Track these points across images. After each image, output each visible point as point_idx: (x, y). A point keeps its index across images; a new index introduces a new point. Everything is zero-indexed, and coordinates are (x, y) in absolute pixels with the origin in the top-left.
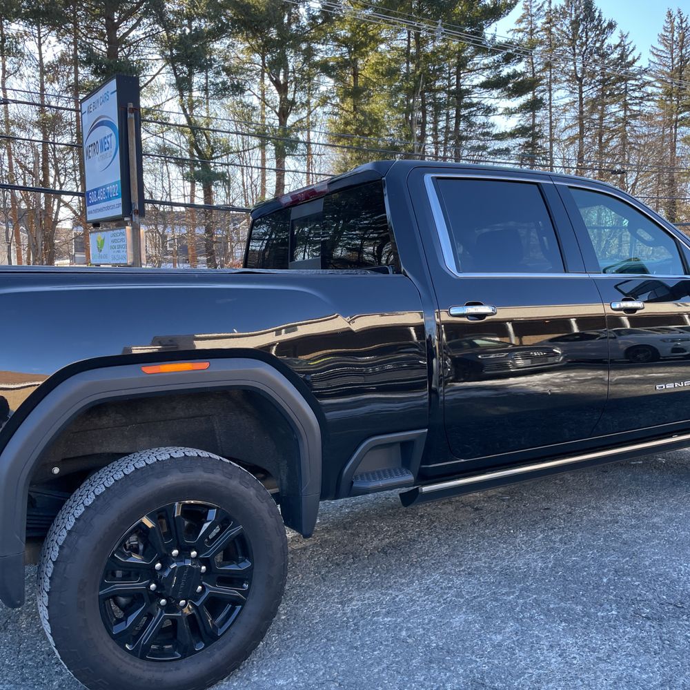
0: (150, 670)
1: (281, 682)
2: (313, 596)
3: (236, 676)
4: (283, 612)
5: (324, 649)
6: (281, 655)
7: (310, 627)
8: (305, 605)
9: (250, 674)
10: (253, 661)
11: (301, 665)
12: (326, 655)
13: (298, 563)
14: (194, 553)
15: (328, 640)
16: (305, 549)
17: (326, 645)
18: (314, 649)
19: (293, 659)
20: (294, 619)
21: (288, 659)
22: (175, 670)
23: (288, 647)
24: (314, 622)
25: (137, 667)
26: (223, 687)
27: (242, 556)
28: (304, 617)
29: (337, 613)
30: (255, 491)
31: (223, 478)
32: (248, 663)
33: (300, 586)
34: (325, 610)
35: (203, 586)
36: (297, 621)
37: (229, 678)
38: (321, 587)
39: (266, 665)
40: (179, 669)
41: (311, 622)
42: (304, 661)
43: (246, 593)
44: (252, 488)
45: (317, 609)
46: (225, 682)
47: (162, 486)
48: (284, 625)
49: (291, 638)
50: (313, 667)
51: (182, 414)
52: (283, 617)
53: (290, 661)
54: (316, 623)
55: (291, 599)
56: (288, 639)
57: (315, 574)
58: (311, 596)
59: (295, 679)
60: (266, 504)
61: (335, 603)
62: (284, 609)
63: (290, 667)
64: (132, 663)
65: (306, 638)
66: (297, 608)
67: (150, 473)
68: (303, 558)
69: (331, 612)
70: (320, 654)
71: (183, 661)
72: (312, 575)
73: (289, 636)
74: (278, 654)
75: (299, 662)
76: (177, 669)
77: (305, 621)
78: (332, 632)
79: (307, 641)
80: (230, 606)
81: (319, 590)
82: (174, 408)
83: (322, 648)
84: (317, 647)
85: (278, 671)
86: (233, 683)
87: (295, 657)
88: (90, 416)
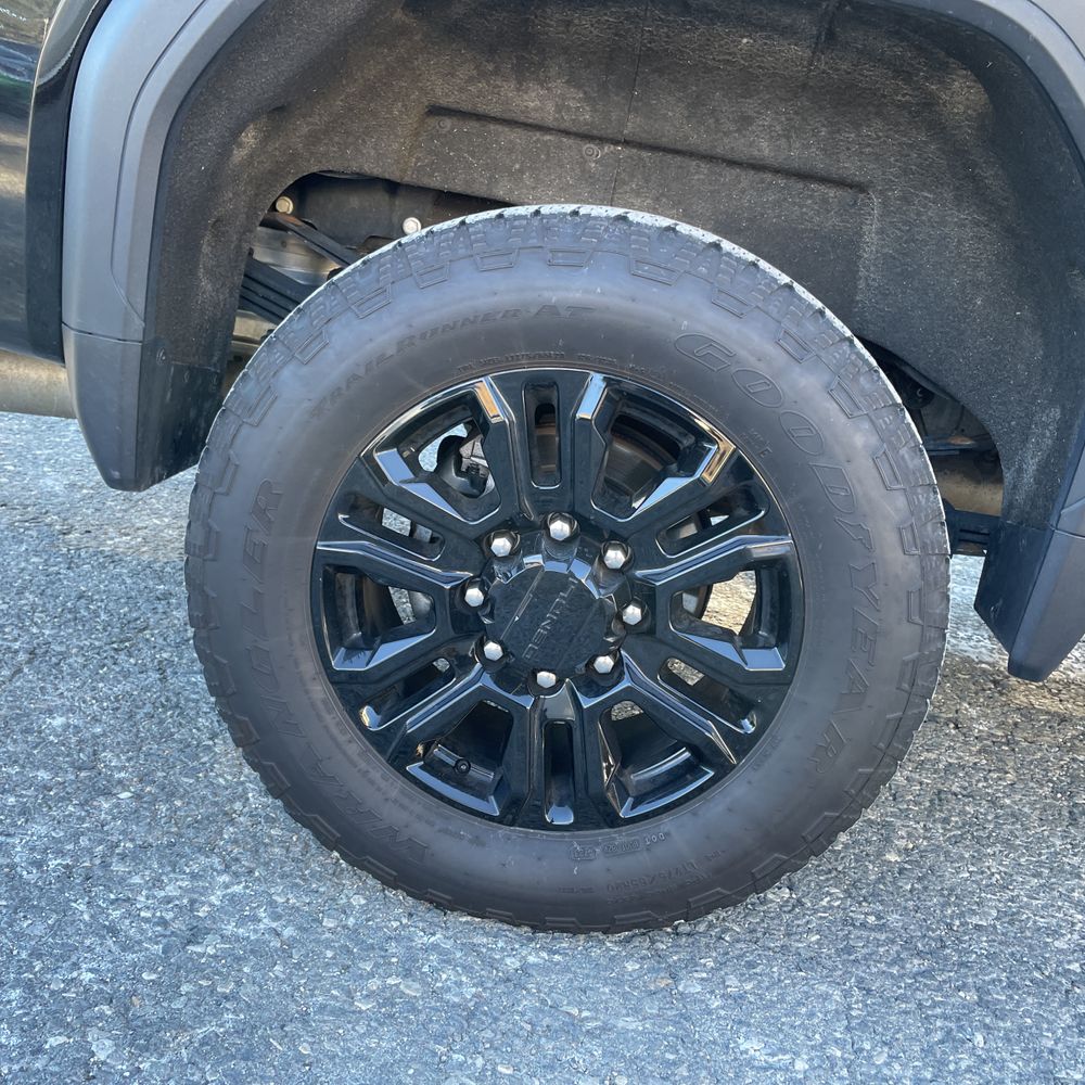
0: (403, 807)
1: (752, 1046)
2: (1014, 848)
3: (653, 942)
4: (902, 843)
5: (953, 1025)
6: (811, 962)
7: (950, 926)
8: (975, 860)
9: (692, 964)
10: (725, 930)
11: (848, 1029)
12: (947, 1047)
13: (1025, 744)
14: (615, 557)
15: (980, 1002)
16: (1063, 720)
17: (962, 1016)
18: (920, 1005)
19: (837, 995)
20: (920, 879)
21: (823, 988)
22: (471, 841)
23: (849, 950)
24: (975, 920)
25: (372, 782)
26: (596, 952)
27: (771, 631)
28: (952, 890)
29: (1056, 933)
30: (874, 440)
31: (771, 349)
32: (711, 926)
33: (993, 802)
34: (1027, 906)
35: (619, 663)
36: (925, 888)
37: (628, 940)
38: (1052, 834)
39: (751, 965)
40: (482, 845)
41: (962, 915)
42: (863, 1024)
43: (742, 745)
44: (866, 425)
45: (1005, 888)
46: (611, 944)
47: (554, 297)
48: (881, 879)
49: (873, 929)
50: (880, 1061)
51: (764, 149)
52: (892, 857)
53: (826, 997)
54: (978, 927)
55: (946, 821)
56: (864, 925)
57: (1054, 791)
58: (1007, 843)
59: (800, 1065)
60: (901, 502)
61: (1070, 899)
62: (910, 835)
63: (811, 1015)
64: (363, 765)
65: (919, 954)
66: (947, 854)
67: (533, 242)
68: (1046, 740)
69: (1042, 922)
70: (928, 1032)
71: (503, 830)
72: (1046, 791)
73: (871, 919)
74: (805, 954)
75: (849, 1018)
76: (477, 841)
77: (946, 904)
78: (1011, 985)
79: (915, 965)
80: (687, 755)
81: (1041, 839)
82: (745, 121)
83: (945, 1017)
84: (935, 1005)
85: (771, 1005)
86: (630, 956)
87: (847, 994)
88: (490, 67)
